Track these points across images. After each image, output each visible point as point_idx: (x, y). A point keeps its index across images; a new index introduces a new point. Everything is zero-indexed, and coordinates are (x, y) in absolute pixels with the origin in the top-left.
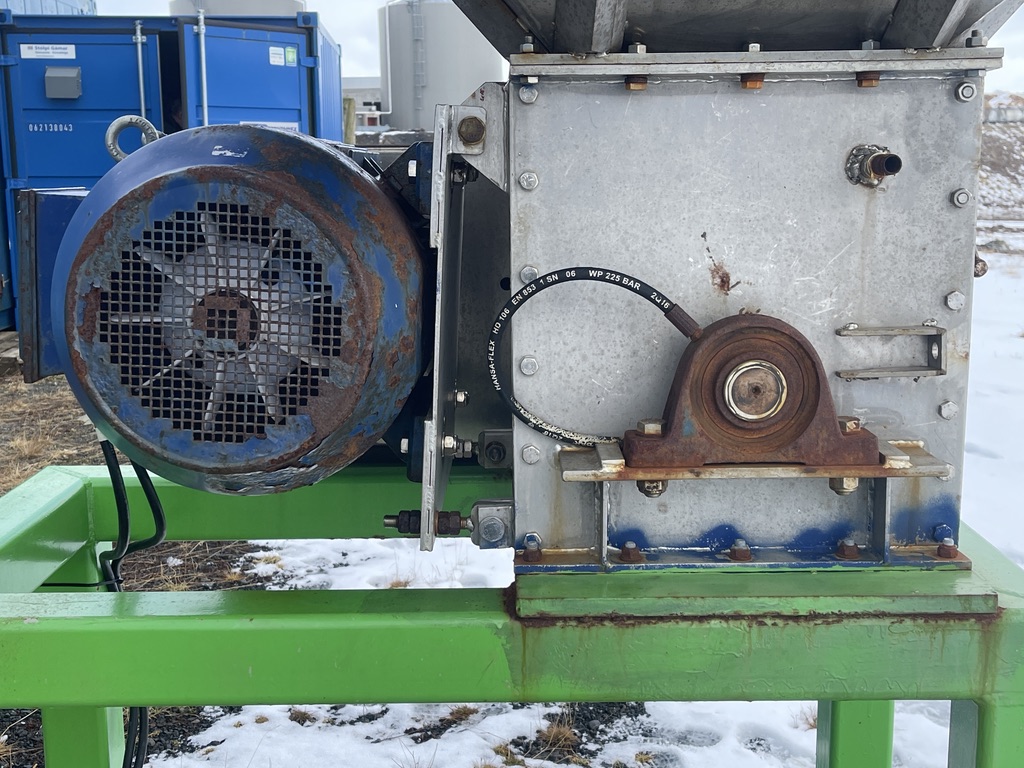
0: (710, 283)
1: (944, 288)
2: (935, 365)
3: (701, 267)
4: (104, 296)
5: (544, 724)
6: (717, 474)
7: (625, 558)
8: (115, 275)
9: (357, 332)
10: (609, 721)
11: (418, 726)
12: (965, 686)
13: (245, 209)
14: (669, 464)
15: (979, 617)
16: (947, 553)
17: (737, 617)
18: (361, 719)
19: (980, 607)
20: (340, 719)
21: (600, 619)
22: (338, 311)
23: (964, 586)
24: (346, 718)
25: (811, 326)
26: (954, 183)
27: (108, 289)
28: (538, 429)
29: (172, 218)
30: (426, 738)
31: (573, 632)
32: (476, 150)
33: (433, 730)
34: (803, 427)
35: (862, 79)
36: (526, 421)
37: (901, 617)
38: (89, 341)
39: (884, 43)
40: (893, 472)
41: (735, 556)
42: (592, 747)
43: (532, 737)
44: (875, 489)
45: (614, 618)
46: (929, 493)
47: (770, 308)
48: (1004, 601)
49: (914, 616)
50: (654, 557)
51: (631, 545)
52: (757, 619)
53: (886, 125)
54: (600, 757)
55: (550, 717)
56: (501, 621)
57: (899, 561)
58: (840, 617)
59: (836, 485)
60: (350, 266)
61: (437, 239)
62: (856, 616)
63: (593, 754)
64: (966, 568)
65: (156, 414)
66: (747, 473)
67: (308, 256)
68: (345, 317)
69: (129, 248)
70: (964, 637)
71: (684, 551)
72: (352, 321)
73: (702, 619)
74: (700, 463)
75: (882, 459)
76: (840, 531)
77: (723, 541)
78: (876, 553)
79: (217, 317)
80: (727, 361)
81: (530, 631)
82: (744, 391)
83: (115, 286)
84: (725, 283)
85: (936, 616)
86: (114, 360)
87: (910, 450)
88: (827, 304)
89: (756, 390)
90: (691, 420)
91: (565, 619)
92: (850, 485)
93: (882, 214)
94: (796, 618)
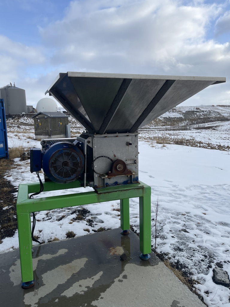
0: (113, 156)
1: (136, 155)
2: (135, 163)
3: (113, 155)
4: (53, 163)
5: (77, 216)
6: (117, 176)
7: (107, 186)
8: (54, 161)
9: (81, 165)
10: (86, 214)
11: (58, 219)
12: (141, 195)
13: (69, 153)
14: (112, 176)
15: (142, 188)
16: (138, 182)
17: (120, 191)
18: (48, 219)
19: (142, 187)
20: (45, 220)
21: (106, 193)
22: (79, 162)
23: (139, 185)
24: (46, 220)
25: (124, 160)
26: (136, 145)
27: (53, 162)
28: (97, 173)
29: (61, 154)
30: (59, 221)
31: (104, 194)
32: (89, 144)
33: (60, 219)
34: (125, 170)
35: (127, 136)
36: (96, 172)
37: (135, 189)
38: (51, 168)
39: (129, 132)
40: (133, 174)
41: (118, 185)
42: (84, 218)
43: (75, 218)
44: (131, 176)
45: (107, 192)
46: (136, 176)
47: (119, 159)
48: (144, 186)
49: (136, 189)
50: (110, 186)
51: (107, 185)
52: (122, 191)
53: (129, 140)
54: (86, 219)
55: (77, 215)
56: (96, 194)
57: (134, 183)
58: (129, 190)
59: (128, 176)
60: (80, 158)
61: (86, 154)
62: (131, 189)
63: (85, 219)
64: (140, 183)
65: (59, 175)
66: (120, 176)
67: (75, 157)
68: (79, 163)
69: (56, 158)
70: (141, 190)
71: (112, 185)
72: (80, 164)
73: (116, 191)
74: (115, 175)
75: (132, 173)
76: (127, 181)
77: (116, 183)
78: (131, 183)
79: (65, 164)
80: (116, 165)
81: (99, 195)
82: (119, 167)
83: (54, 162)
84: (115, 156)
85: (138, 188)
86: (54, 170)
87: (134, 172)
88: (125, 158)
89: (120, 167)
90: (114, 171)
91: (103, 193)
92: (129, 176)
93: (129, 148)
94: (125, 190)
